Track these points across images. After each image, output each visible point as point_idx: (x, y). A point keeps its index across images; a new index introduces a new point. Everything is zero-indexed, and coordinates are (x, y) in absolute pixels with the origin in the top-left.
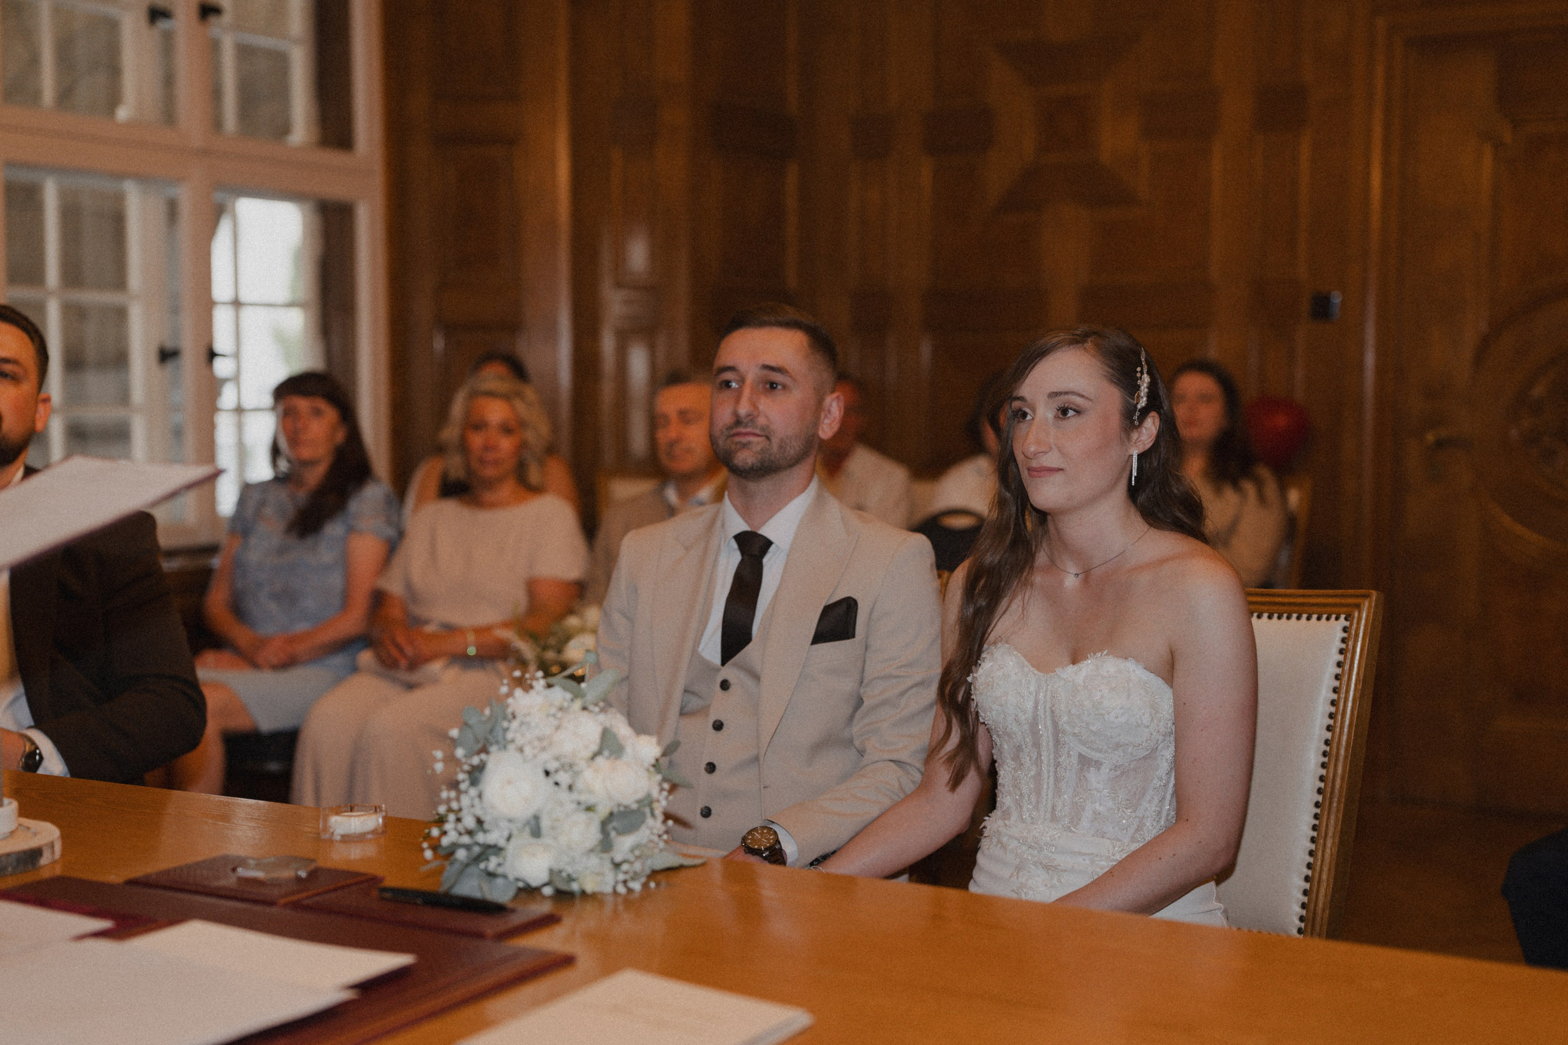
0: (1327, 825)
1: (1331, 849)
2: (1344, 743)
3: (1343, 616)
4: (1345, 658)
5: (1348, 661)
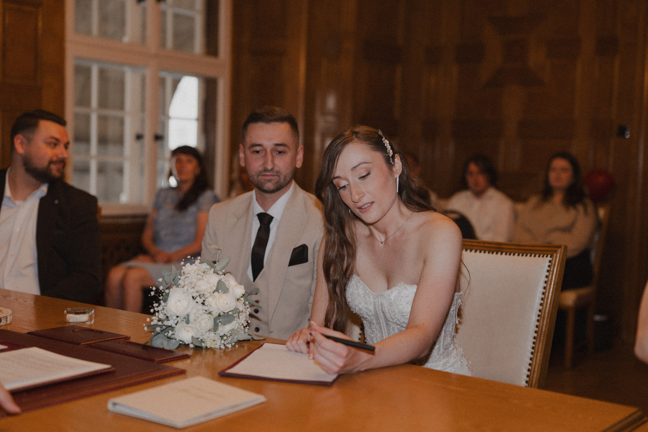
0: (538, 347)
1: (540, 358)
2: (547, 311)
3: (549, 256)
4: (549, 274)
5: (551, 276)
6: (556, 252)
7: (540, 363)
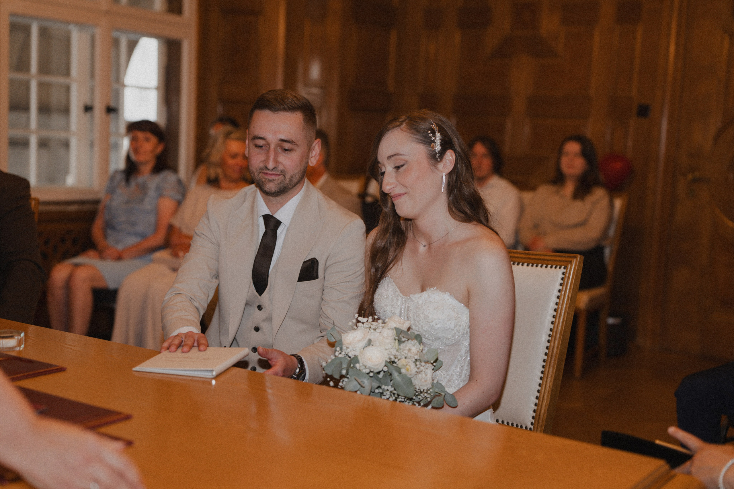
0: (548, 372)
1: (550, 383)
2: (559, 331)
3: (563, 267)
4: (563, 288)
5: (564, 290)
6: (571, 262)
7: (551, 390)
